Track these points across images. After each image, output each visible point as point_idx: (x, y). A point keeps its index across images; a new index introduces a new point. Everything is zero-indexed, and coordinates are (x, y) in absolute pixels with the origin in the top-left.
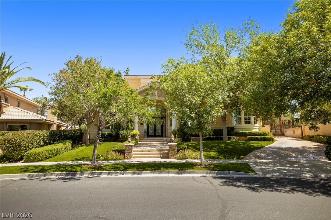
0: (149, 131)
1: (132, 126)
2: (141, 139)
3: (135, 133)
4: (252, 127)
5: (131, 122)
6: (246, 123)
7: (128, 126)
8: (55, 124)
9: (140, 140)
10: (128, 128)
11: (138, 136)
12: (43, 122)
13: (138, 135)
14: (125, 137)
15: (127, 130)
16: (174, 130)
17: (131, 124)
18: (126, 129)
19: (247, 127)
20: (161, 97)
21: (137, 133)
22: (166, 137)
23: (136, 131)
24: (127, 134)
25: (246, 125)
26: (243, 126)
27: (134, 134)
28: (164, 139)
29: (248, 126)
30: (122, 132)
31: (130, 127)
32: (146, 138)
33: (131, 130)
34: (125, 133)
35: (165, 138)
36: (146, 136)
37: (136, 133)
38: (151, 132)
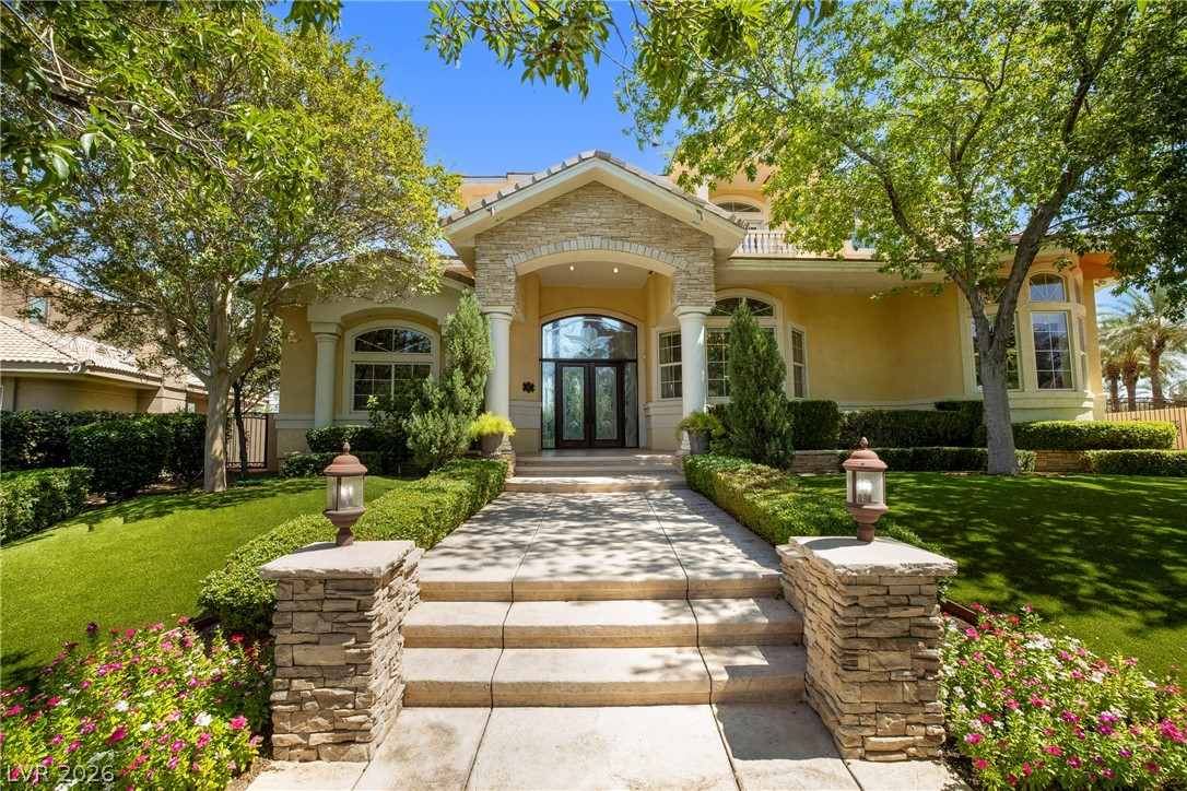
0: (562, 422)
1: (473, 389)
2: (526, 459)
3: (487, 430)
4: (1076, 404)
5: (465, 371)
6: (1044, 380)
7: (450, 392)
8: (166, 388)
9: (518, 463)
10: (451, 403)
11: (506, 444)
12: (72, 374)
13: (505, 438)
14: (434, 451)
15: (445, 412)
16: (697, 415)
17: (468, 383)
18: (442, 406)
19: (1050, 404)
20: (627, 245)
21: (502, 428)
22: (647, 450)
23: (497, 421)
24: (445, 432)
25: (1046, 392)
26: (1031, 395)
27: (485, 432)
28: (640, 460)
29: (1053, 396)
30: (417, 420)
31: (462, 394)
32: (549, 457)
33: (467, 412)
34: (431, 427)
35: (645, 457)
36: (550, 443)
37: (495, 431)
38: (574, 424)
